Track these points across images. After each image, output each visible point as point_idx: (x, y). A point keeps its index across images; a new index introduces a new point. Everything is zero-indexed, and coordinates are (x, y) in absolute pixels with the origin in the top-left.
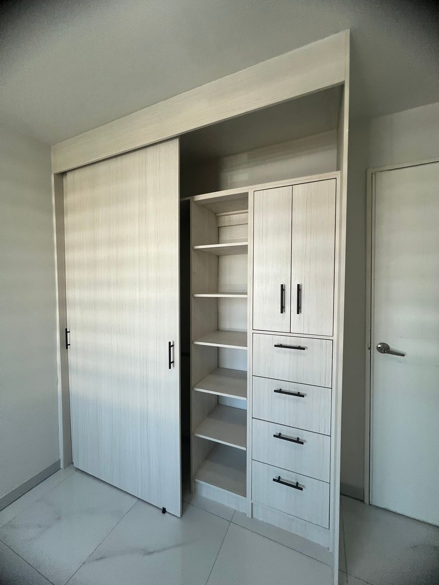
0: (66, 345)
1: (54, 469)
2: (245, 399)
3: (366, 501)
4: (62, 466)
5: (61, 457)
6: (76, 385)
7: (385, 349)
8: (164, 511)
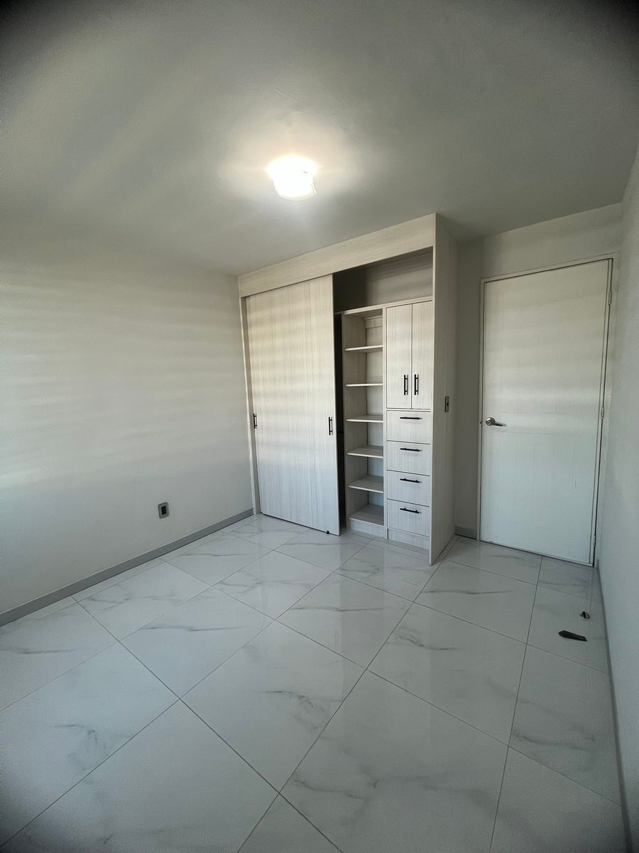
0: (254, 426)
1: (249, 514)
2: (382, 457)
3: (478, 539)
4: (255, 513)
5: (254, 506)
6: (262, 454)
7: (492, 422)
8: (328, 533)
